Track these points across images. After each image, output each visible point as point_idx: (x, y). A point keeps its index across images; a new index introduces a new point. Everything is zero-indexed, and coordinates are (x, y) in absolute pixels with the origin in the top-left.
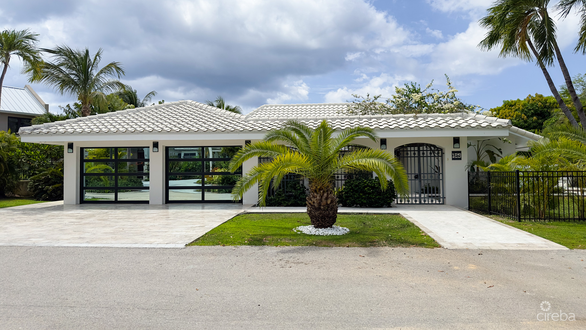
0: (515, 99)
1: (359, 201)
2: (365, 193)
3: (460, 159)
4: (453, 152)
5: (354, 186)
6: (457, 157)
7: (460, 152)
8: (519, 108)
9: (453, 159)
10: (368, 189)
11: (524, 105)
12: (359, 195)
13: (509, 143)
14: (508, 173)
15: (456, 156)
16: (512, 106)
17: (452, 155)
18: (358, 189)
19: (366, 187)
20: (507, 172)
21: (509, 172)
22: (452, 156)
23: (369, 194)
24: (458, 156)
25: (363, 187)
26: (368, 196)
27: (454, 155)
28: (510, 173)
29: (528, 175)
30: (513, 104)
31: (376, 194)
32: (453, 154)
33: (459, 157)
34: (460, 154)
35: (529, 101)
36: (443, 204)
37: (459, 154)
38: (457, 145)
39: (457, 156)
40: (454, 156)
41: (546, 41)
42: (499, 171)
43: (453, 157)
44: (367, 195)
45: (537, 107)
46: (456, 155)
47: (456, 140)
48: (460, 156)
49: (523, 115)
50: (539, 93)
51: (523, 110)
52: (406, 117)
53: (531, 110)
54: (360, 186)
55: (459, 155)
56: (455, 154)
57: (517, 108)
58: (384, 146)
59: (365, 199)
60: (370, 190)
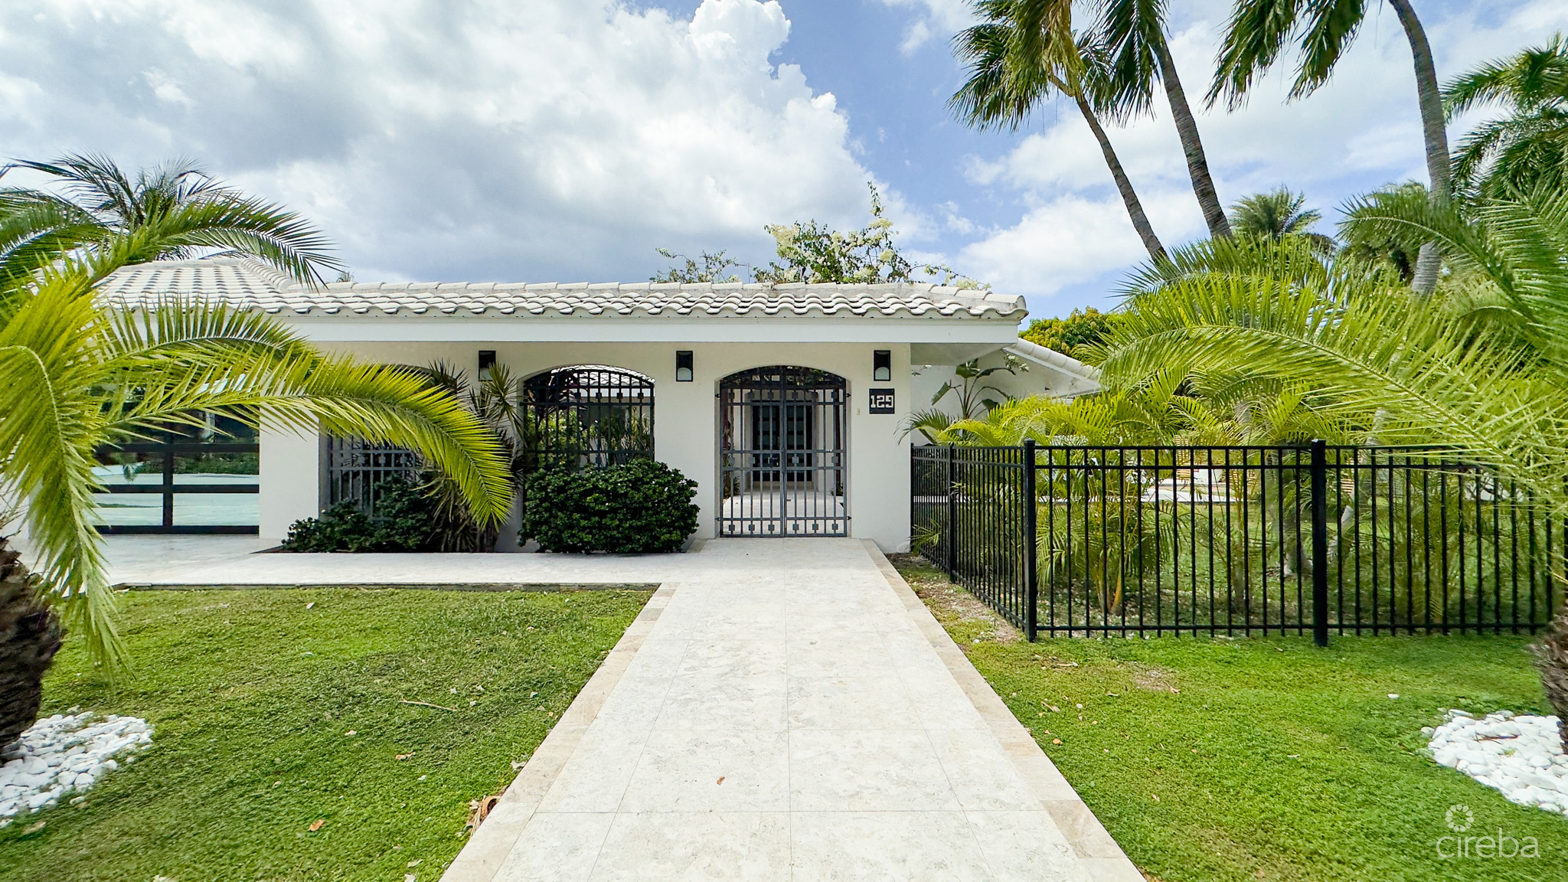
0: (1050, 317)
1: (573, 536)
2: (587, 513)
3: (892, 411)
4: (873, 392)
5: (553, 491)
6: (883, 406)
7: (891, 392)
8: (1057, 333)
9: (873, 411)
10: (596, 500)
11: (1067, 327)
12: (570, 517)
13: (1023, 369)
14: (1007, 451)
15: (880, 404)
16: (1046, 329)
17: (871, 400)
18: (567, 498)
19: (588, 493)
20: (1004, 449)
21: (1010, 449)
22: (871, 403)
23: (602, 514)
24: (885, 403)
25: (580, 493)
26: (599, 523)
27: (876, 399)
28: (1013, 451)
29: (1068, 460)
30: (1047, 325)
31: (624, 515)
32: (873, 397)
33: (887, 406)
34: (890, 398)
35: (1075, 320)
36: (844, 535)
37: (888, 397)
38: (882, 372)
39: (882, 402)
40: (876, 403)
41: (1133, 32)
42: (981, 445)
43: (873, 406)
44: (597, 518)
45: (1088, 329)
46: (881, 398)
47: (882, 359)
48: (890, 404)
49: (1064, 344)
50: (1093, 306)
51: (1063, 336)
52: (746, 290)
53: (1076, 335)
54: (571, 489)
55: (888, 400)
56: (878, 397)
57: (1054, 332)
58: (685, 373)
59: (589, 530)
60: (603, 503)
